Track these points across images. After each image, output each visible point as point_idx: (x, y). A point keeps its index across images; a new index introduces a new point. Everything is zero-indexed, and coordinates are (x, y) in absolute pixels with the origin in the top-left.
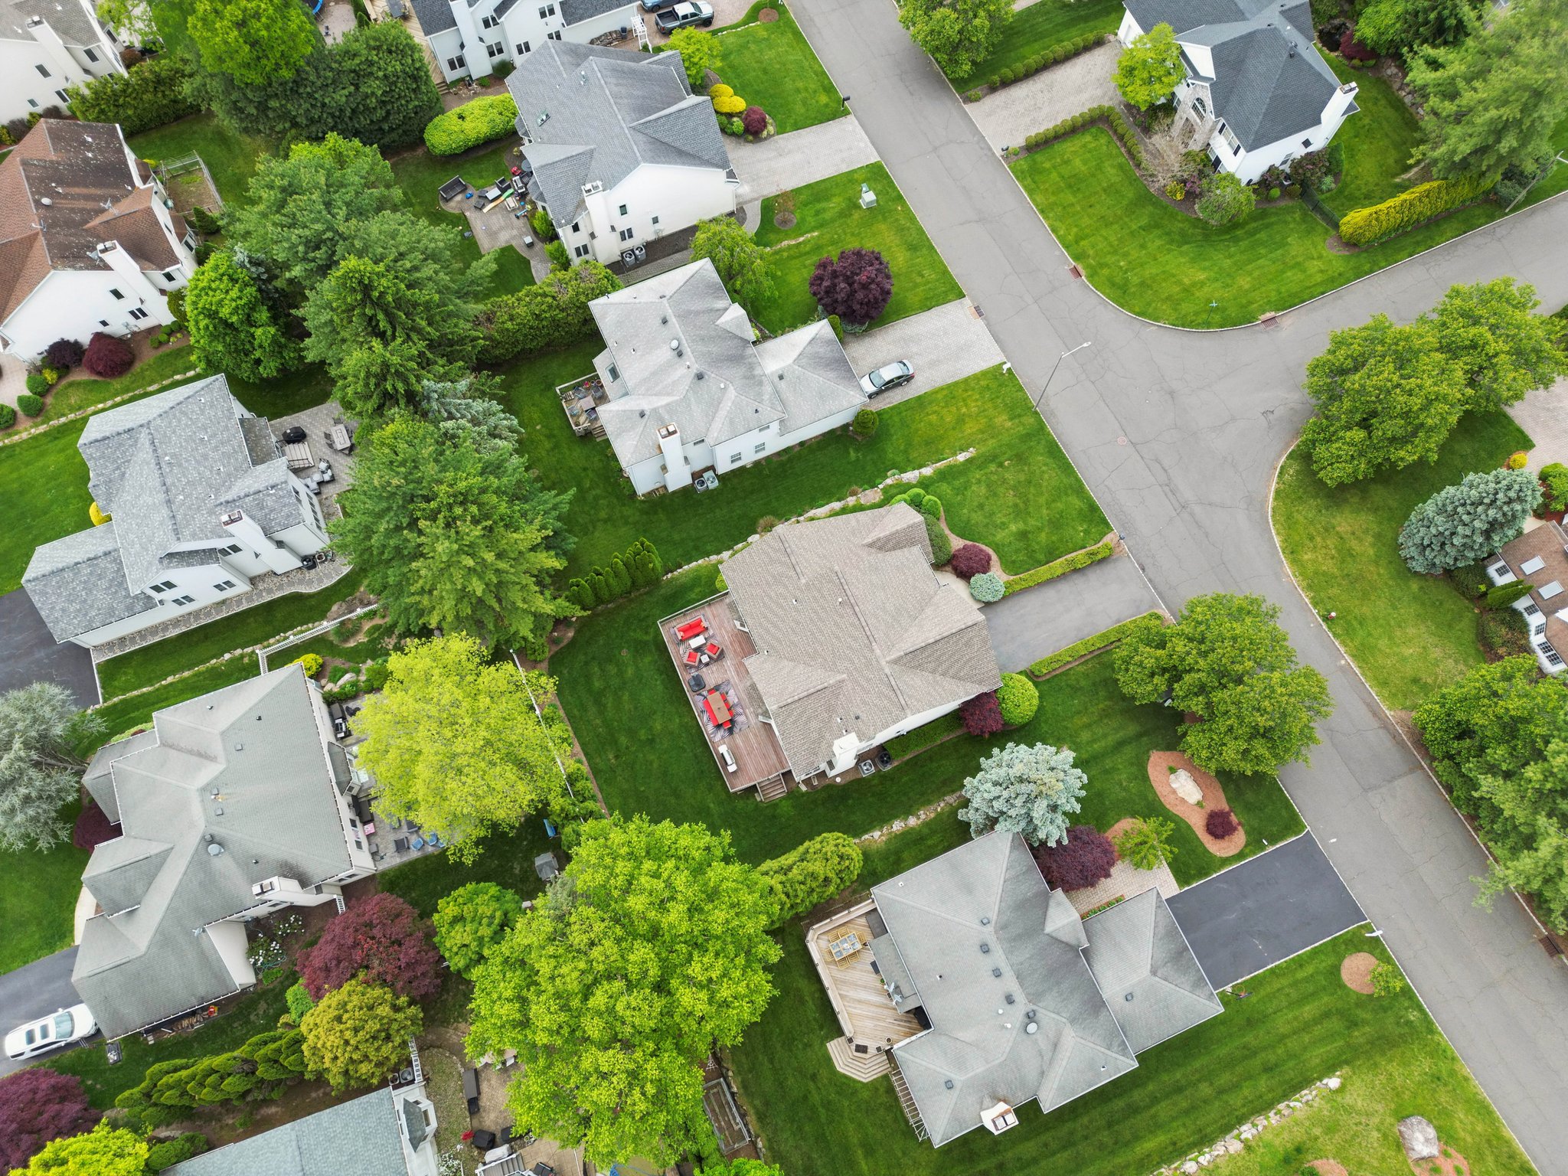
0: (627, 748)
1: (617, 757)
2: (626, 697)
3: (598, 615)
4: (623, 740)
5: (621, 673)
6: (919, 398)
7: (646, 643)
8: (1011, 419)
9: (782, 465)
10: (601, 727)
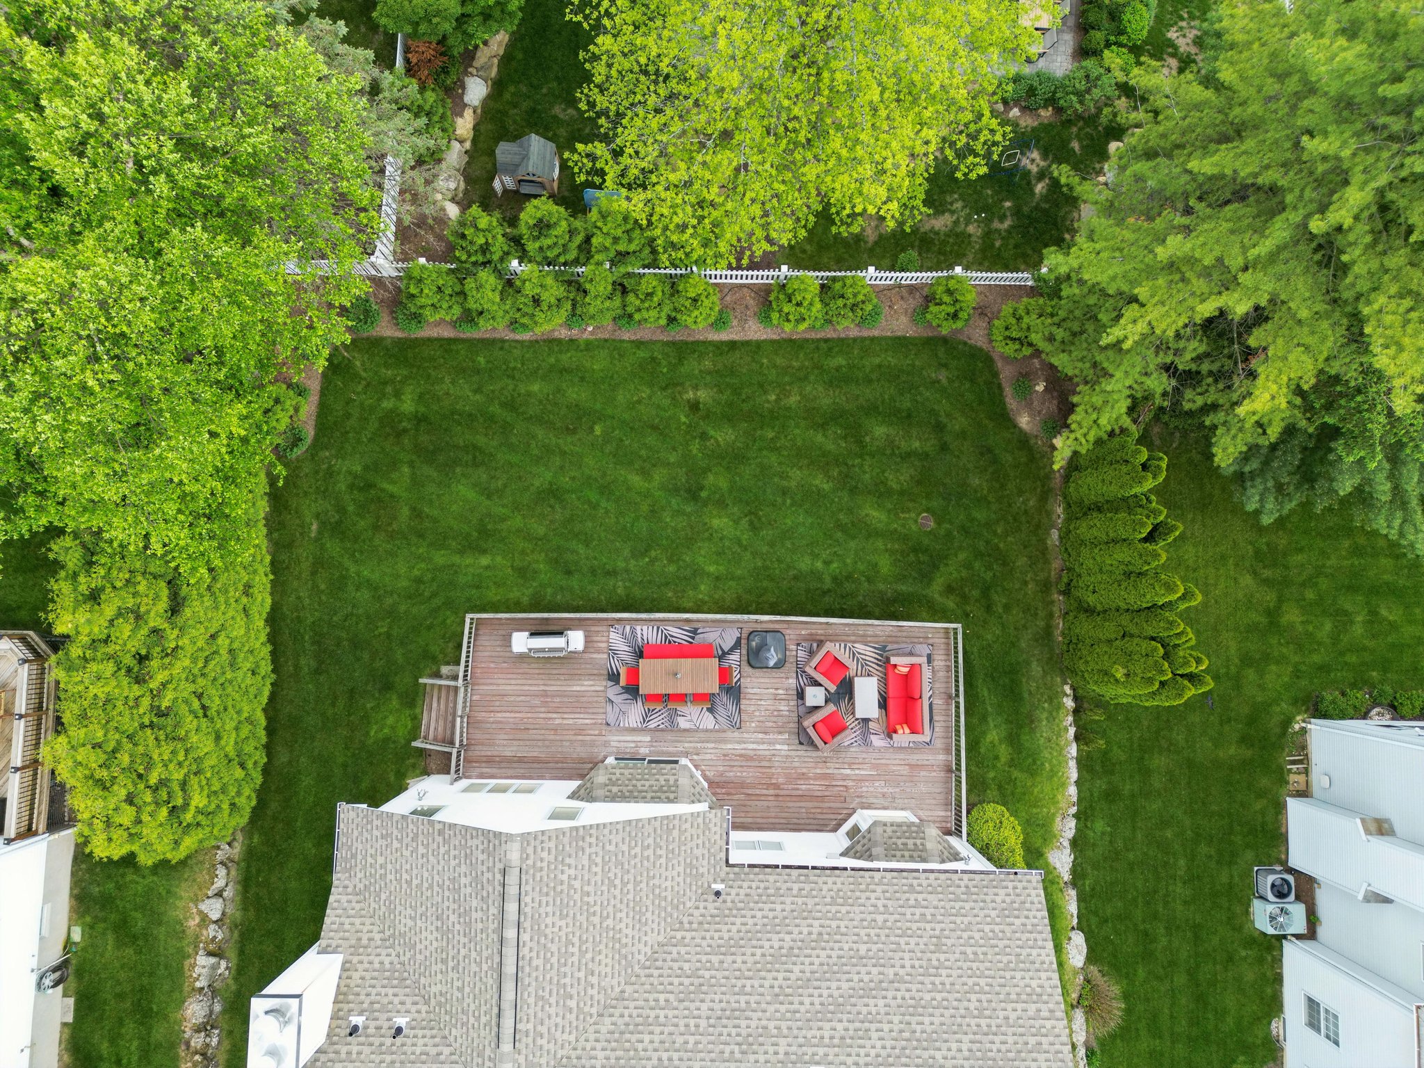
0: (704, 436)
1: (694, 406)
2: (820, 482)
3: (1044, 497)
4: (724, 436)
5: (880, 492)
7: (926, 577)
10: (778, 400)
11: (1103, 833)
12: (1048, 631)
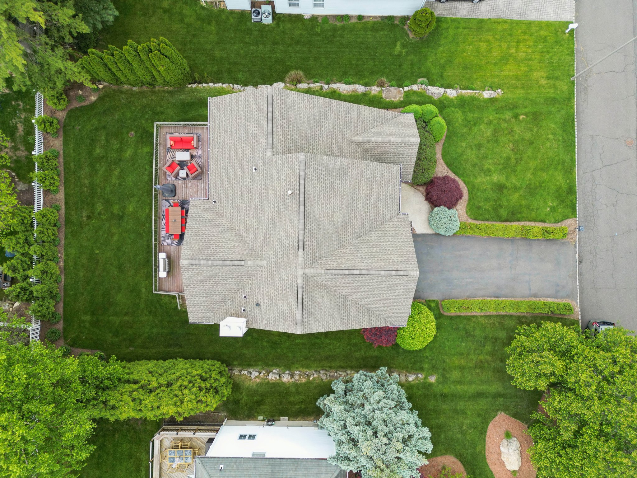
0: (100, 214)
1: (89, 217)
2: (116, 172)
3: (122, 92)
4: (99, 207)
5: (121, 150)
6: (481, 21)
8: (548, 78)
9: (335, 29)
10: (86, 187)
11: (242, 75)
12: (170, 92)
